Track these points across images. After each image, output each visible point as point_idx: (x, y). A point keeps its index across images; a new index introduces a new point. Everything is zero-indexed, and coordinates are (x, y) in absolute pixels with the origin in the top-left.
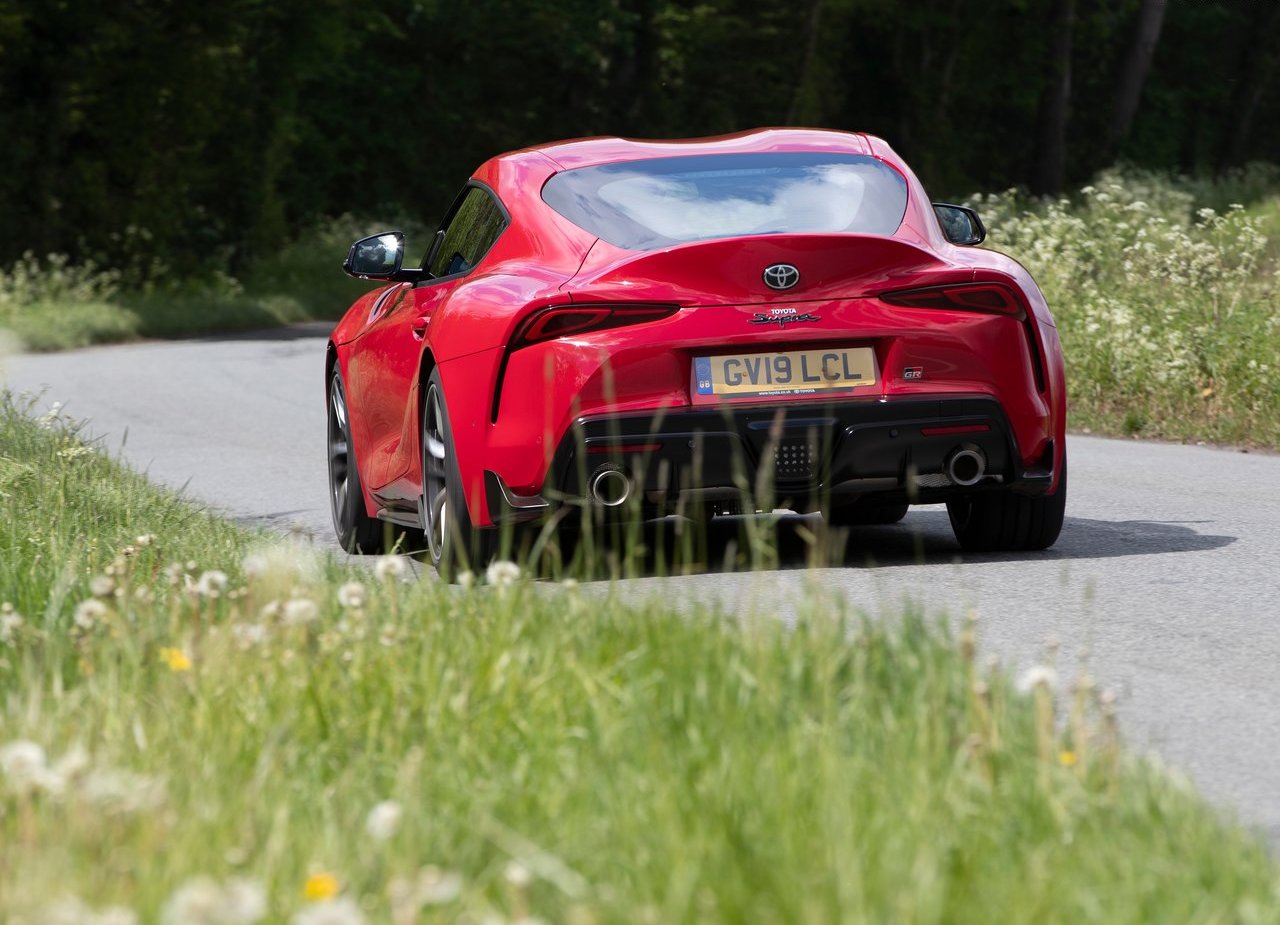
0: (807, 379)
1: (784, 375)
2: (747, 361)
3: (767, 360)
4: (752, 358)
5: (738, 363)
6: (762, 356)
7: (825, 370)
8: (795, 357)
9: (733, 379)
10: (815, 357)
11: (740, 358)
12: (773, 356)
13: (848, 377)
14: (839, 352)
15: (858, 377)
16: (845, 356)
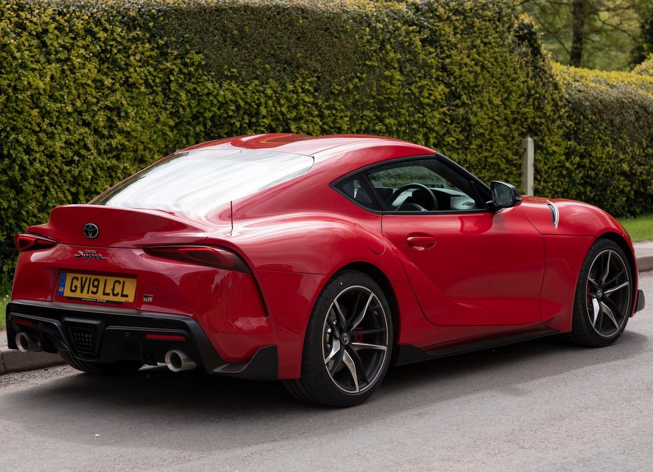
0: (104, 294)
1: (95, 290)
2: (82, 278)
3: (90, 279)
4: (84, 276)
5: (77, 279)
6: (89, 276)
7: (113, 290)
8: (102, 279)
10: (111, 280)
11: (79, 276)
12: (93, 277)
13: (123, 296)
14: (122, 280)
15: (127, 296)
16: (124, 282)
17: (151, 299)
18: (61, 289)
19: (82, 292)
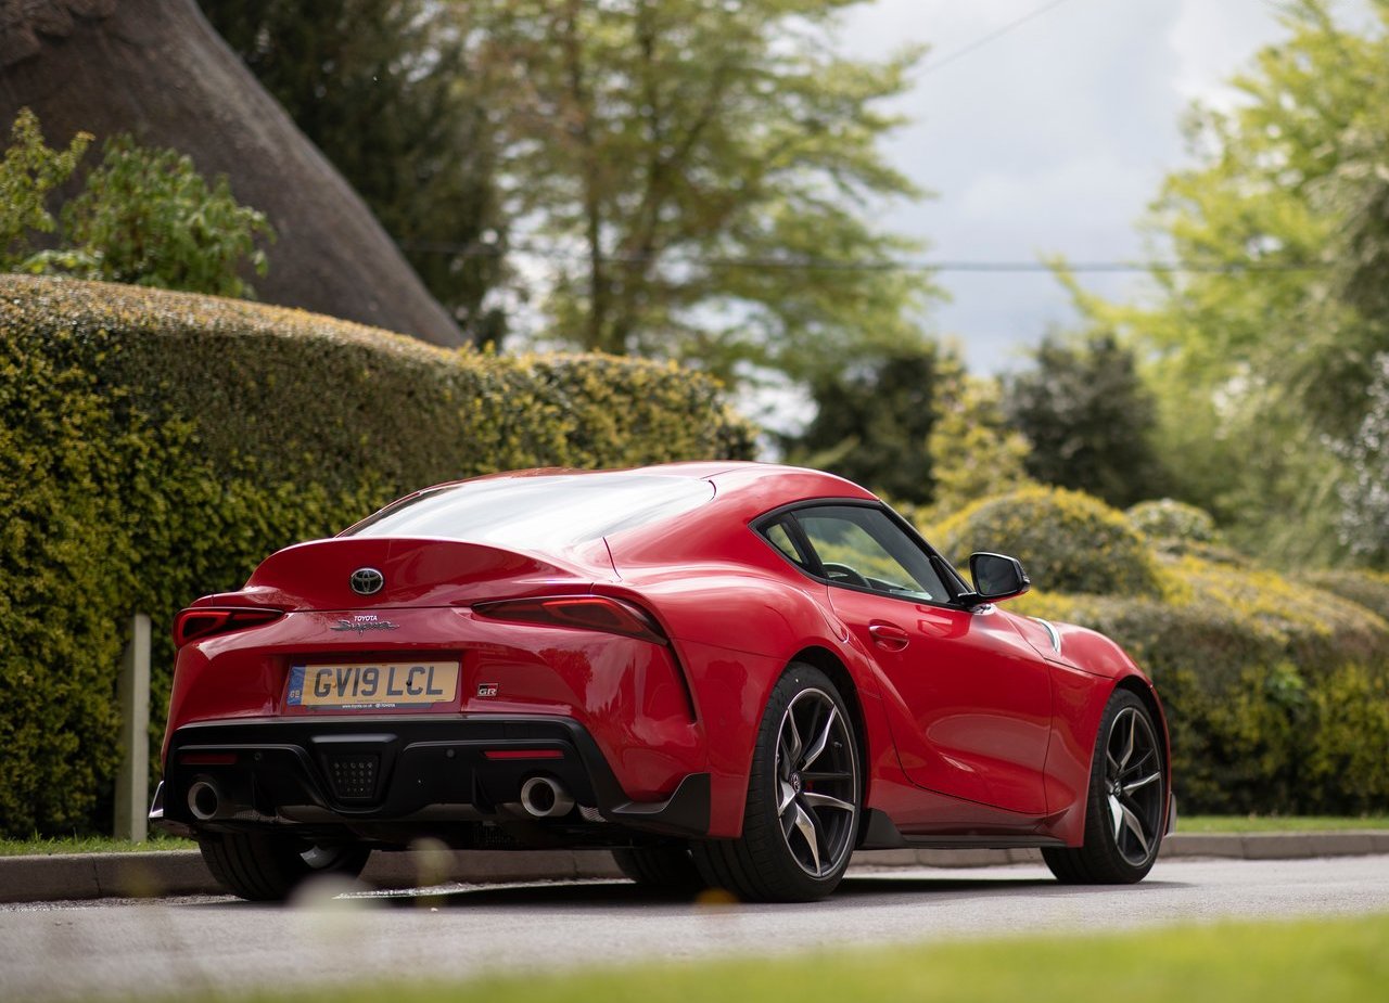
0: (390, 692)
1: (369, 688)
5: (330, 674)
9: (322, 689)
14: (426, 666)
16: (432, 669)
17: (494, 691)
18: (293, 694)
19: (341, 694)
